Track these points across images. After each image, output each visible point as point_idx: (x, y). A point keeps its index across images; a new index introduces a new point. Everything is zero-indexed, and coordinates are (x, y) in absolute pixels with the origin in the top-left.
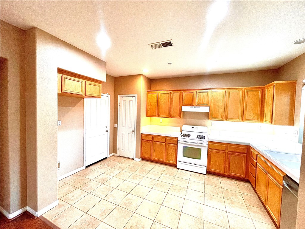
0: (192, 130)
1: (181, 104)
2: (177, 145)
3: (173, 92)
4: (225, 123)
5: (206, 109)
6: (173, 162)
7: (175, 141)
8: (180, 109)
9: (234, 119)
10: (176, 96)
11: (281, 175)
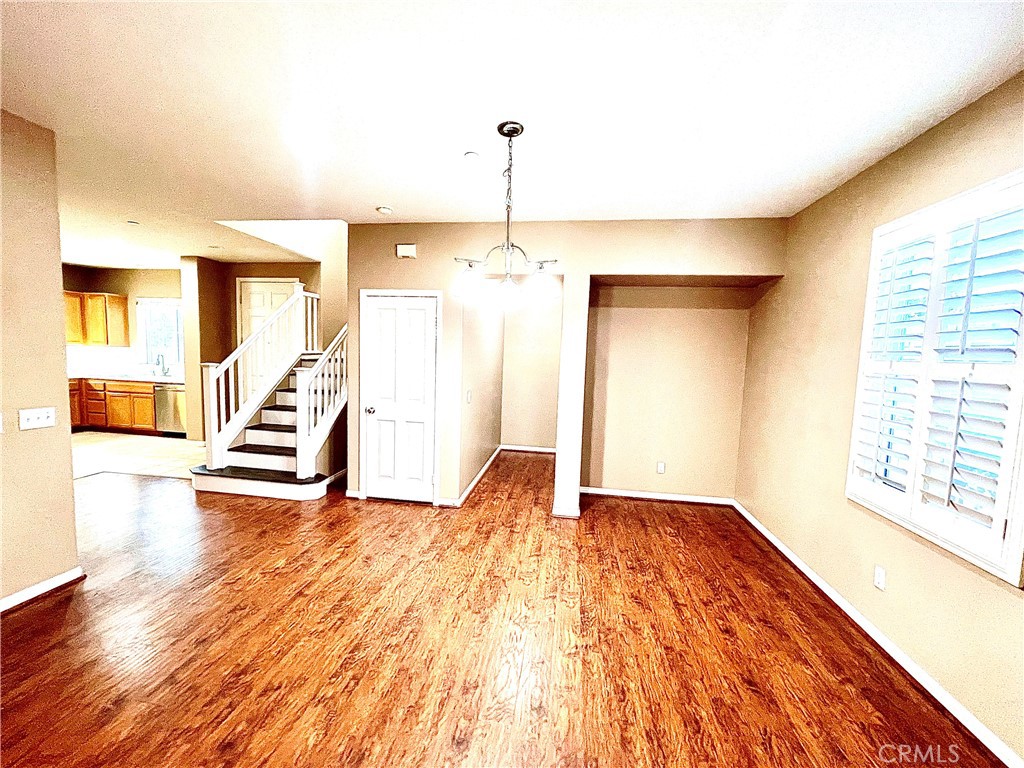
11: (152, 385)
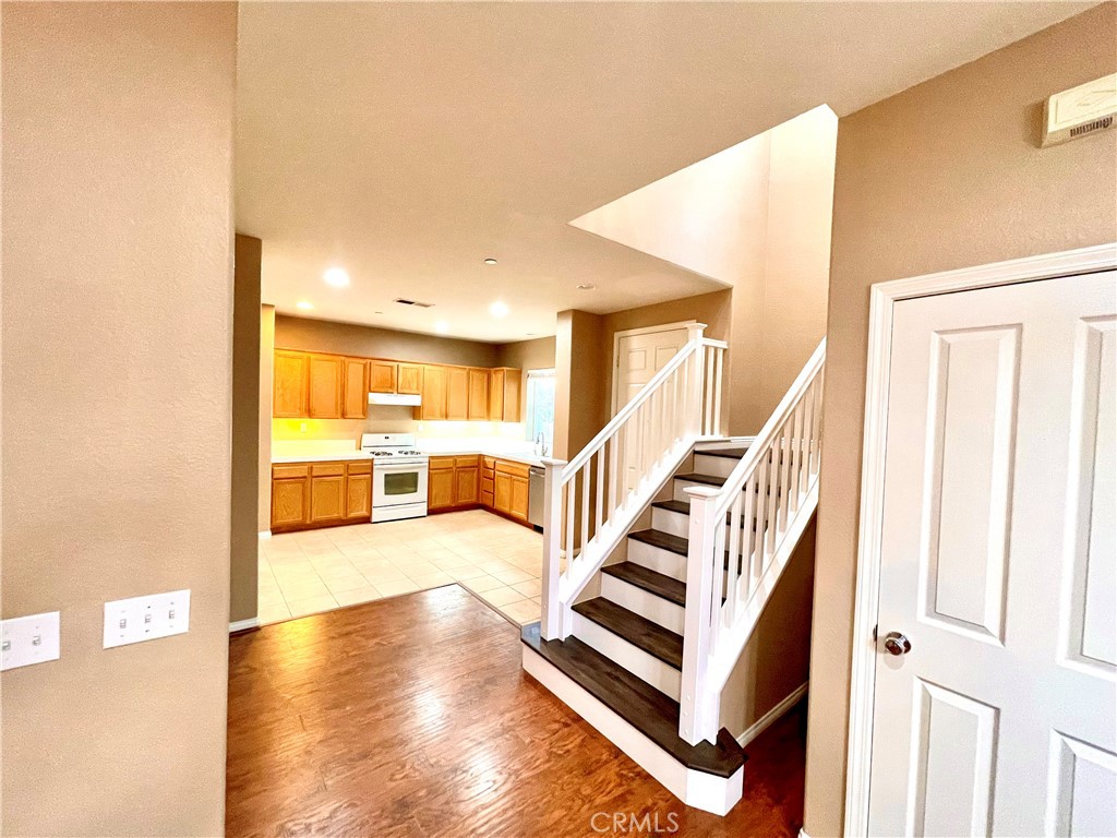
0: (387, 442)
1: (368, 388)
2: (371, 474)
3: (347, 359)
4: (444, 423)
5: (415, 401)
6: (363, 513)
7: (367, 468)
8: (365, 399)
9: (457, 417)
10: (355, 369)
11: (527, 468)
